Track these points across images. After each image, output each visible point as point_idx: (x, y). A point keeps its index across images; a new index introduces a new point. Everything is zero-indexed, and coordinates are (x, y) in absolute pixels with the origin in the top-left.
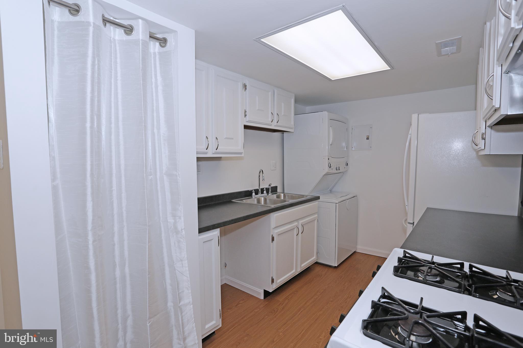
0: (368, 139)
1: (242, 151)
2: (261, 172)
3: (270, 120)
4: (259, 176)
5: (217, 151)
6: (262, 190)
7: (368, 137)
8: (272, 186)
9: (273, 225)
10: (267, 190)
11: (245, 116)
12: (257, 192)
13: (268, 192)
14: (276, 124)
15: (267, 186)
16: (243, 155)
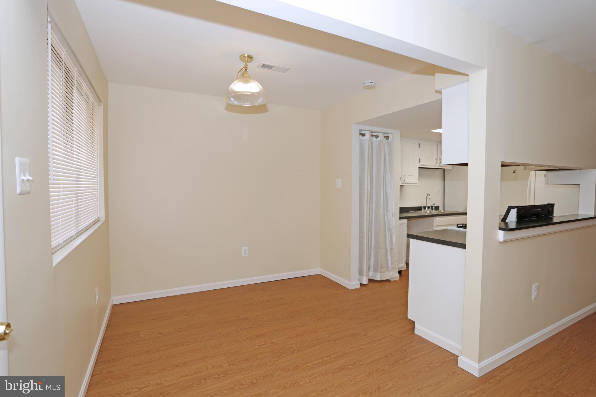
0: (514, 172)
1: (417, 182)
2: (428, 195)
3: (435, 163)
4: (427, 198)
5: (404, 182)
6: (429, 208)
7: (514, 171)
8: (435, 205)
9: (435, 224)
10: (432, 207)
11: (420, 162)
12: (425, 208)
13: (432, 209)
14: (439, 165)
15: (432, 205)
16: (418, 184)
